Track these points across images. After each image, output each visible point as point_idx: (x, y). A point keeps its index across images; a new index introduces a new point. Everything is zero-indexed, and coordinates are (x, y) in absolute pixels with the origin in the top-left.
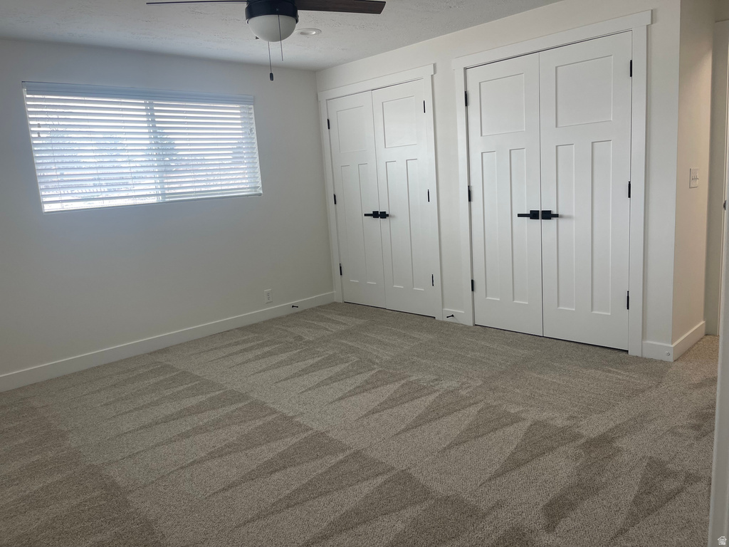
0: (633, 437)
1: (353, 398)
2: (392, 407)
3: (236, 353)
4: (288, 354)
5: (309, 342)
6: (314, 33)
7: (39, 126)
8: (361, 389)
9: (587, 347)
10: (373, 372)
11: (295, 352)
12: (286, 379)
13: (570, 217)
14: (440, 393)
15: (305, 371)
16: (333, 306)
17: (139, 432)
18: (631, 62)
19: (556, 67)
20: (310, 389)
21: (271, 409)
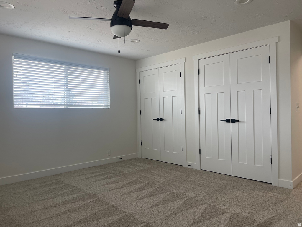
0: (281, 222)
1: (146, 199)
2: (164, 204)
3: (92, 177)
4: (116, 178)
5: (126, 174)
6: (137, 42)
7: (17, 72)
8: (150, 195)
9: (253, 181)
10: (155, 188)
11: (119, 178)
12: (115, 189)
13: (243, 122)
14: (187, 198)
15: (124, 186)
16: (137, 159)
17: (43, 210)
18: (269, 57)
19: (237, 59)
20: (125, 194)
21: (107, 202)
